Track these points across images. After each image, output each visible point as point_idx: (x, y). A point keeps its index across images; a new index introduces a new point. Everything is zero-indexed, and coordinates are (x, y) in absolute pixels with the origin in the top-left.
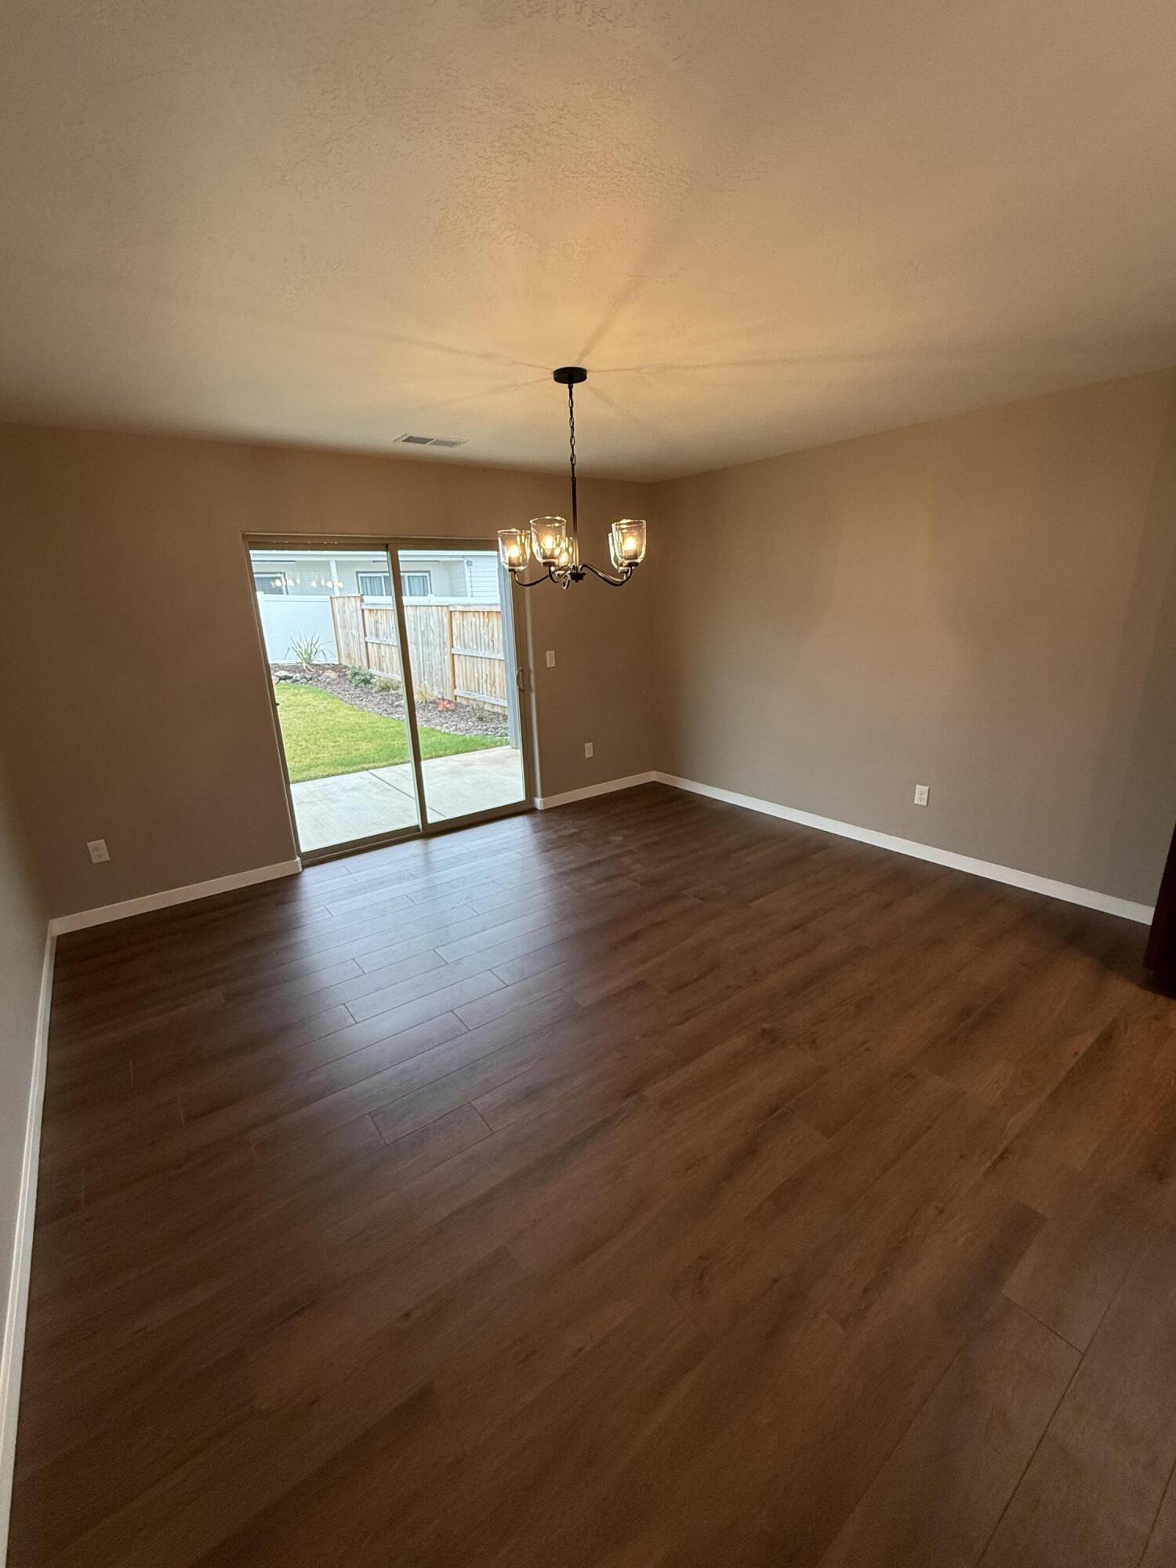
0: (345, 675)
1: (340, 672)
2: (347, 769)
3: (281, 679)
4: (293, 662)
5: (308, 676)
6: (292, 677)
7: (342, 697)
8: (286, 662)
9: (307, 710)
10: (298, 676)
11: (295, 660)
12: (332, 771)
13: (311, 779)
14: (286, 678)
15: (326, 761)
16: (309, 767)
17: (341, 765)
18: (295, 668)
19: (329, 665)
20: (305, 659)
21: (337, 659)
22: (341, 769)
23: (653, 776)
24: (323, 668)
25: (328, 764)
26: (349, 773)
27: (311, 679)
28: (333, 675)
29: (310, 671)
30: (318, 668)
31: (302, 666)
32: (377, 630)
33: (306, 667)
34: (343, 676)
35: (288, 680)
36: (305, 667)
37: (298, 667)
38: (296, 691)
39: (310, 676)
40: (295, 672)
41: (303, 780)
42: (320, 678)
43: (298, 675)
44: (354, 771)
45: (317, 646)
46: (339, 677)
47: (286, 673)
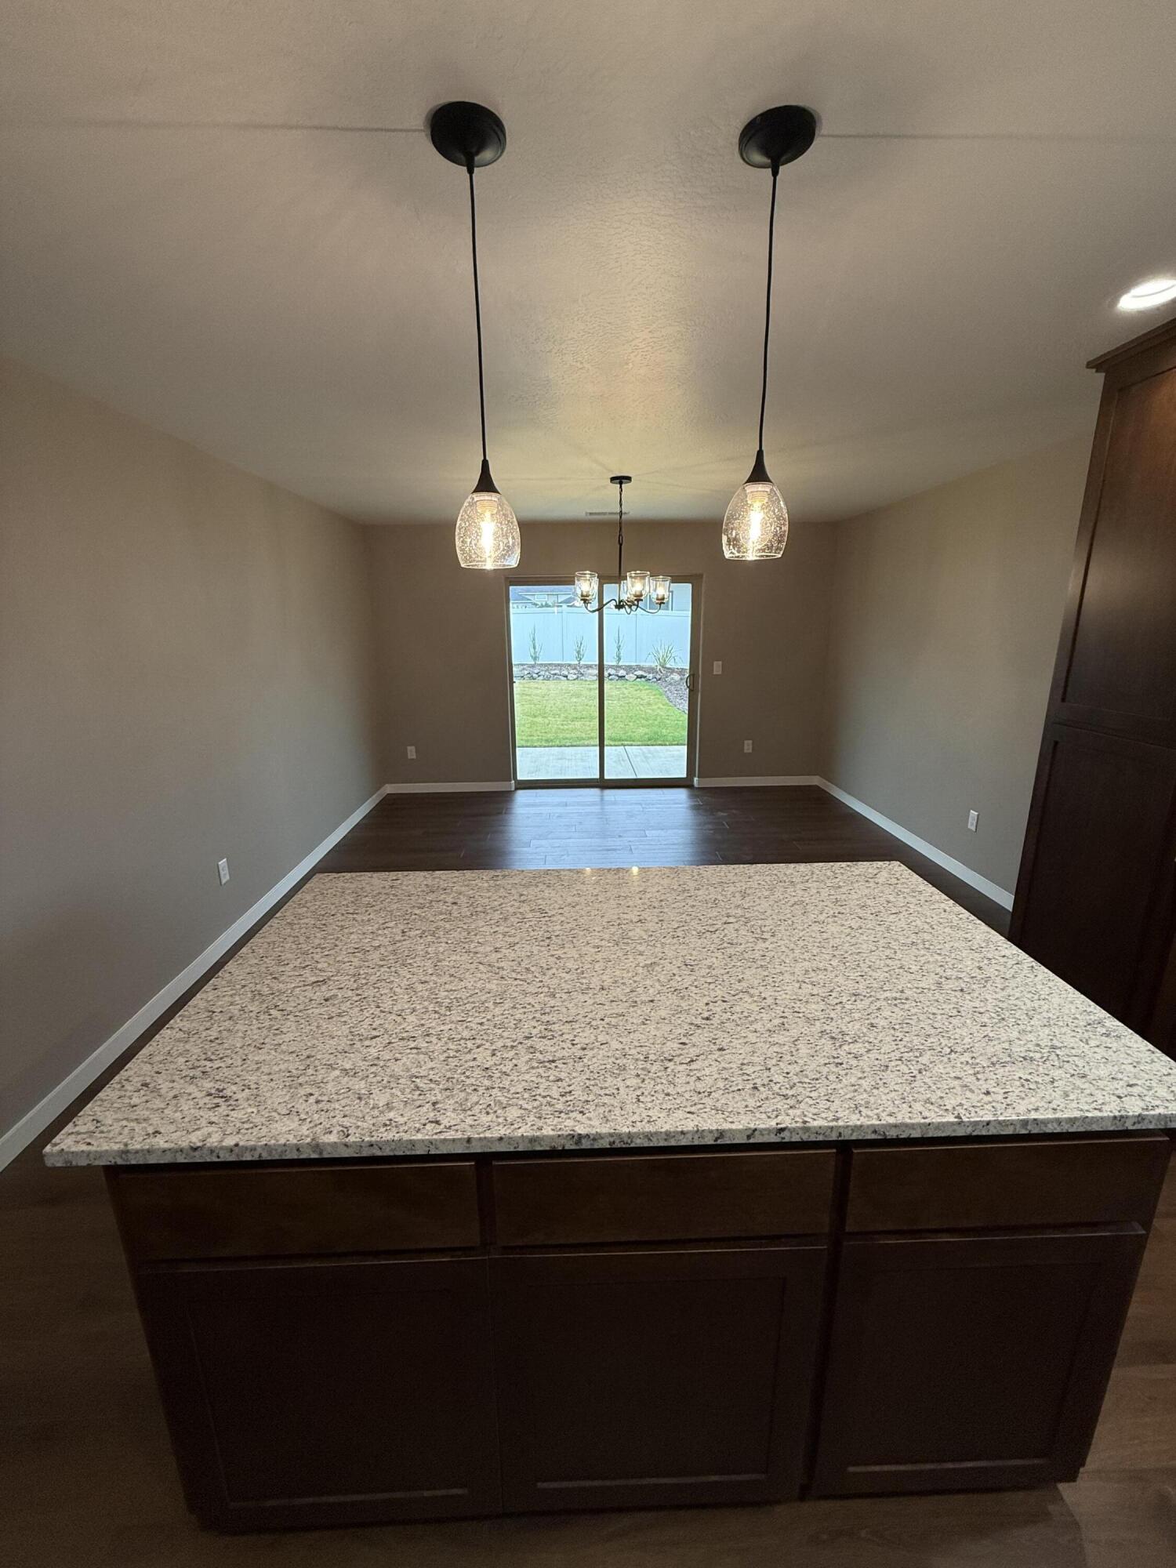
3: (638, 677)
5: (658, 677)
8: (647, 665)
10: (651, 676)
14: (641, 677)
18: (651, 670)
20: (658, 662)
23: (815, 780)
24: (672, 671)
27: (659, 679)
30: (669, 670)
36: (659, 670)
40: (650, 673)
47: (640, 673)
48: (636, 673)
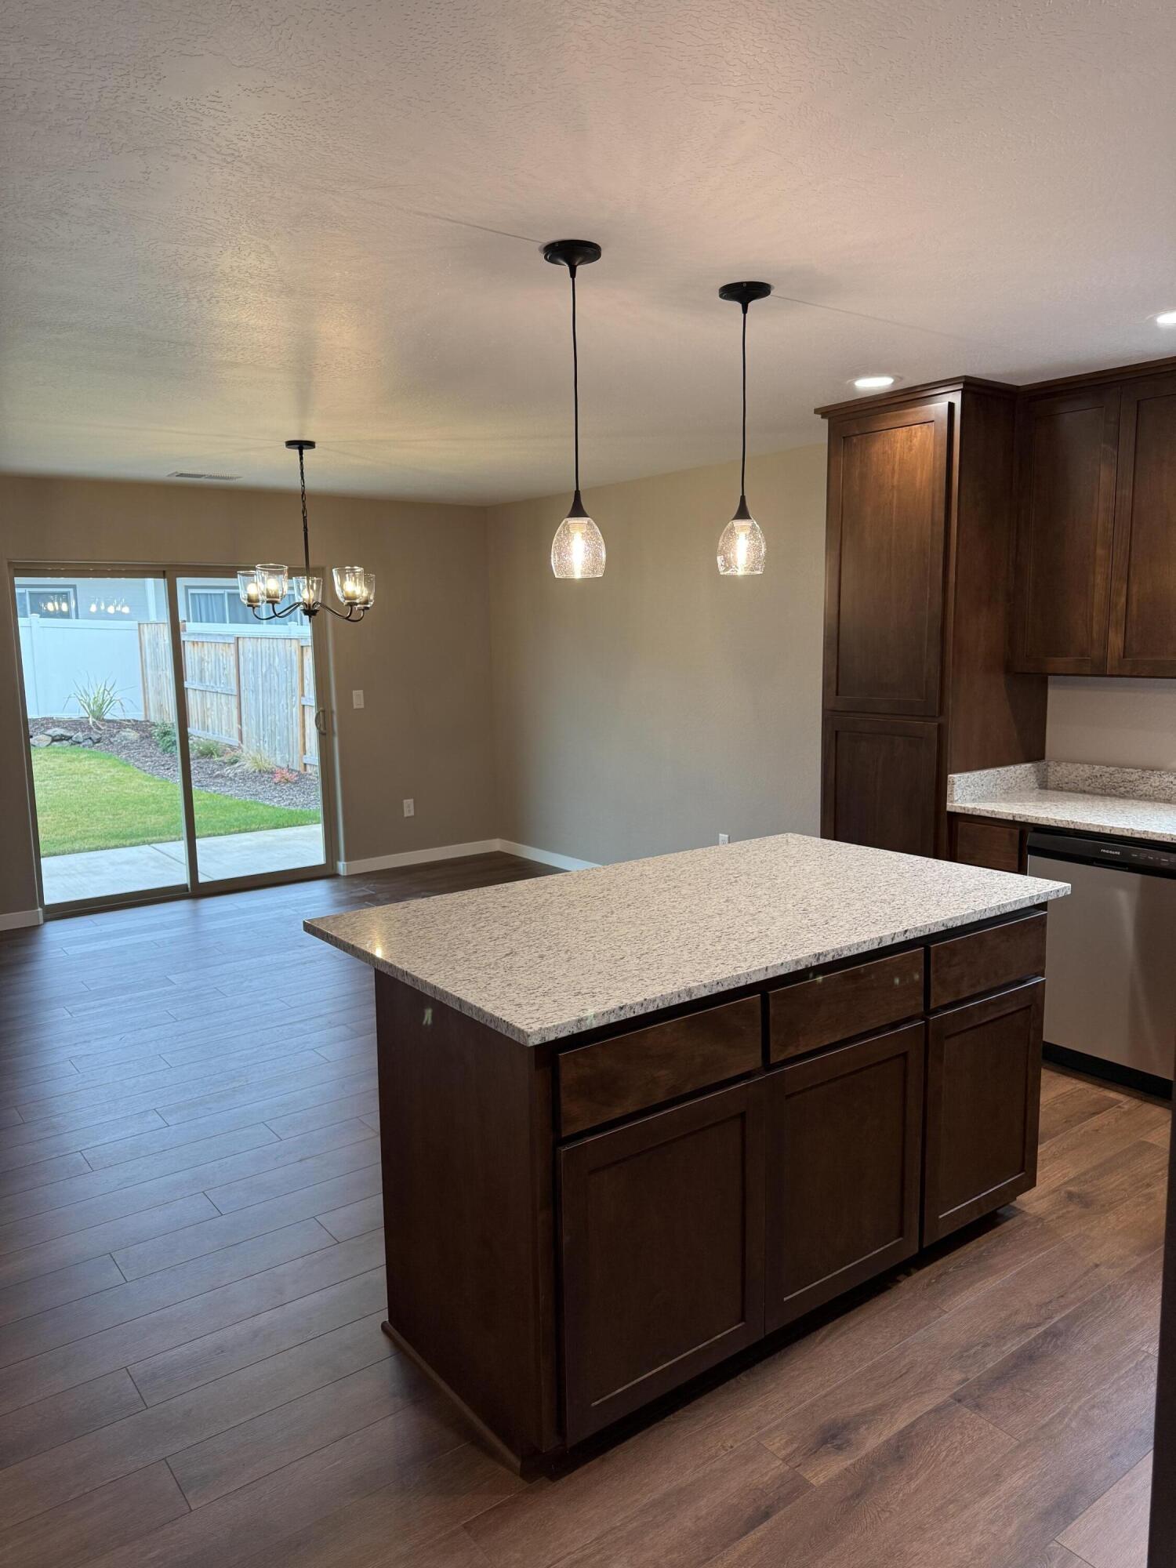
0: (151, 735)
1: (143, 731)
2: (123, 842)
3: (54, 740)
4: (75, 717)
5: (95, 737)
6: (71, 738)
7: (141, 765)
8: (65, 716)
9: (86, 779)
10: (80, 736)
11: (76, 712)
12: (101, 843)
13: (73, 852)
14: (61, 738)
15: (97, 833)
16: (74, 840)
17: (117, 836)
18: (77, 725)
19: (129, 721)
20: (92, 712)
21: (143, 713)
22: (113, 843)
23: (496, 845)
24: (120, 725)
25: (100, 837)
26: (125, 846)
27: (99, 741)
28: (133, 735)
29: (100, 729)
30: (111, 724)
31: (88, 722)
32: (202, 671)
33: (94, 722)
34: (147, 737)
35: (64, 742)
36: (91, 723)
37: (81, 723)
38: (74, 756)
39: (97, 737)
40: (76, 730)
41: (64, 853)
42: (112, 740)
43: (80, 734)
44: (132, 845)
45: (112, 693)
46: (142, 738)
47: (59, 731)
48: (50, 732)
